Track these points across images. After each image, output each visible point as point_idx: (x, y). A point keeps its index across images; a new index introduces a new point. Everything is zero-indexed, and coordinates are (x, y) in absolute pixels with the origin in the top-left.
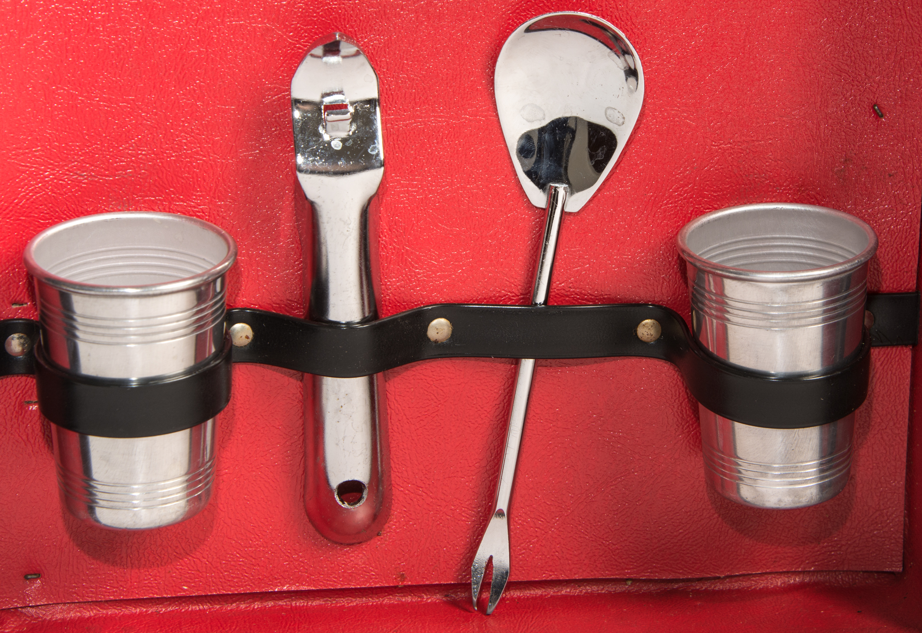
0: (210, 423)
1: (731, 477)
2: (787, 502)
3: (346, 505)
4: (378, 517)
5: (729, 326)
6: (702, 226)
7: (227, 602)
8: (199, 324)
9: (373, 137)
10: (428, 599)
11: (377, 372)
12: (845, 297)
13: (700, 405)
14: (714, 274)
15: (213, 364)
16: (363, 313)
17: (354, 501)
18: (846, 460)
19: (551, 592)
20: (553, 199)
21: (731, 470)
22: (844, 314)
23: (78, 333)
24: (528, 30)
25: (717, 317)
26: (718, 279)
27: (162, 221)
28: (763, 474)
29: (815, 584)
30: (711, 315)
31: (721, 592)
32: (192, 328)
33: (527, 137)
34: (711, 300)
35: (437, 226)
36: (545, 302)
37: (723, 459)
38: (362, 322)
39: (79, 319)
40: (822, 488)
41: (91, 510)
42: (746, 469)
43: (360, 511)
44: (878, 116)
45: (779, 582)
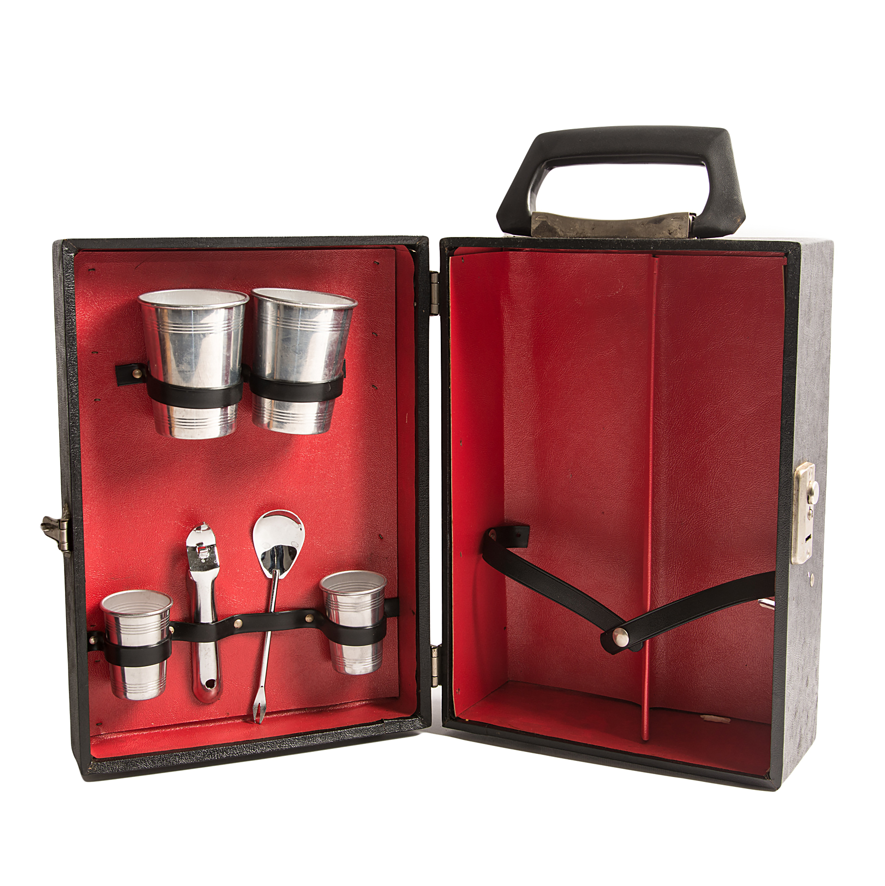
0: (165, 661)
1: (343, 665)
2: (363, 672)
3: (209, 689)
4: (219, 693)
5: (340, 612)
6: (326, 580)
7: (167, 728)
8: (162, 626)
9: (215, 558)
10: (237, 721)
11: (218, 640)
12: (379, 599)
13: (330, 640)
14: (334, 594)
15: (166, 640)
16: (213, 619)
17: (212, 687)
18: (380, 657)
19: (280, 715)
20: (275, 576)
21: (343, 663)
22: (378, 605)
23: (121, 631)
24: (264, 517)
25: (335, 609)
26: (335, 596)
27: (141, 592)
28: (355, 663)
29: (370, 703)
30: (333, 609)
31: (338, 709)
32: (159, 628)
33: (264, 554)
34: (333, 604)
35: (235, 587)
36: (274, 611)
37: (339, 659)
38: (212, 623)
39: (121, 626)
40: (374, 666)
41: (125, 694)
42: (347, 662)
43: (213, 691)
44: (381, 539)
45: (358, 704)
